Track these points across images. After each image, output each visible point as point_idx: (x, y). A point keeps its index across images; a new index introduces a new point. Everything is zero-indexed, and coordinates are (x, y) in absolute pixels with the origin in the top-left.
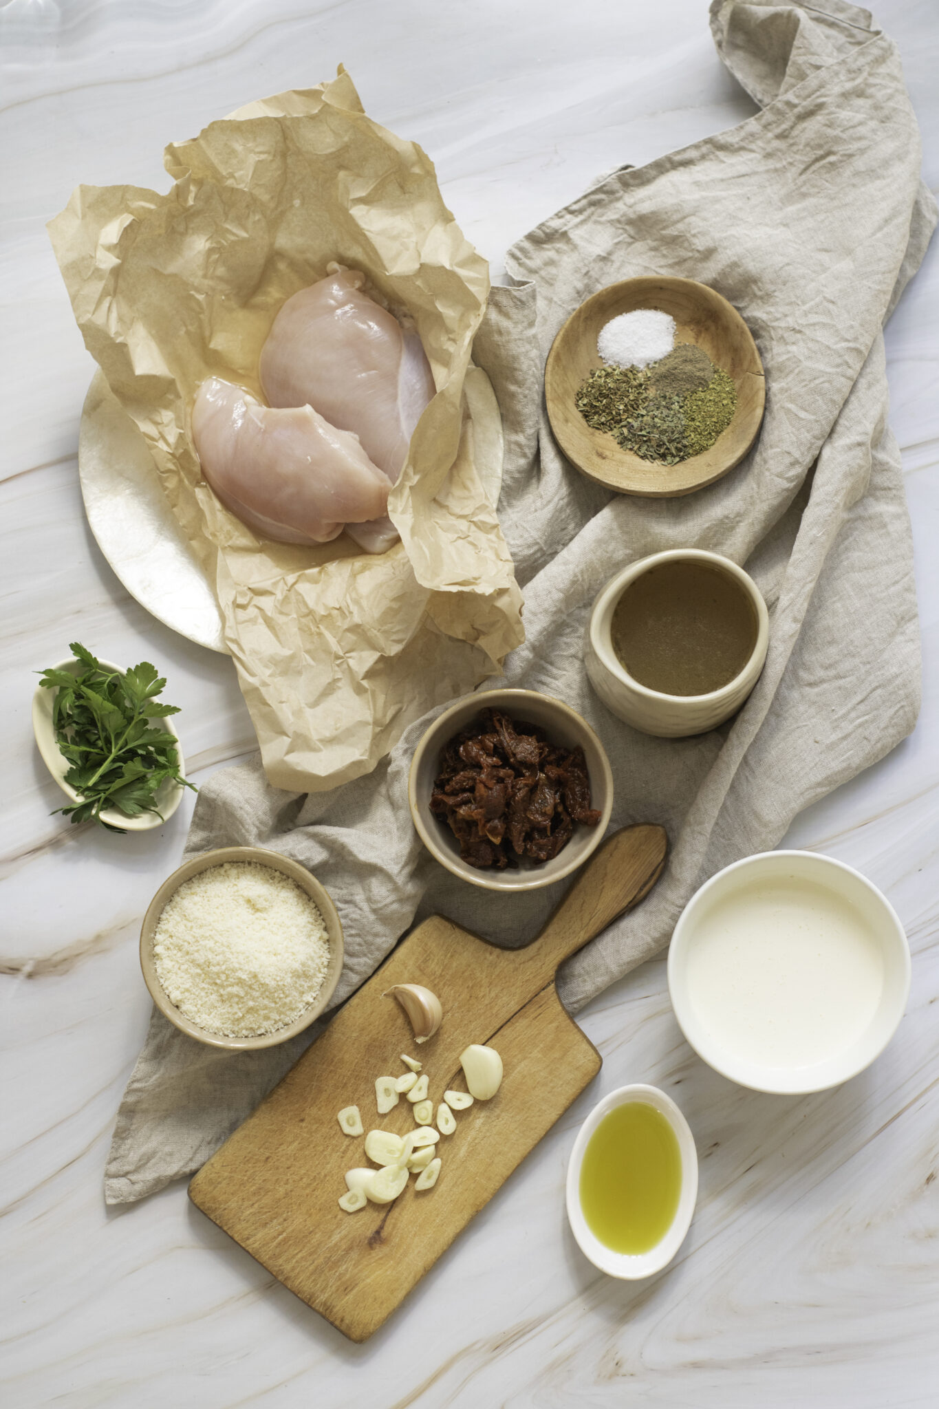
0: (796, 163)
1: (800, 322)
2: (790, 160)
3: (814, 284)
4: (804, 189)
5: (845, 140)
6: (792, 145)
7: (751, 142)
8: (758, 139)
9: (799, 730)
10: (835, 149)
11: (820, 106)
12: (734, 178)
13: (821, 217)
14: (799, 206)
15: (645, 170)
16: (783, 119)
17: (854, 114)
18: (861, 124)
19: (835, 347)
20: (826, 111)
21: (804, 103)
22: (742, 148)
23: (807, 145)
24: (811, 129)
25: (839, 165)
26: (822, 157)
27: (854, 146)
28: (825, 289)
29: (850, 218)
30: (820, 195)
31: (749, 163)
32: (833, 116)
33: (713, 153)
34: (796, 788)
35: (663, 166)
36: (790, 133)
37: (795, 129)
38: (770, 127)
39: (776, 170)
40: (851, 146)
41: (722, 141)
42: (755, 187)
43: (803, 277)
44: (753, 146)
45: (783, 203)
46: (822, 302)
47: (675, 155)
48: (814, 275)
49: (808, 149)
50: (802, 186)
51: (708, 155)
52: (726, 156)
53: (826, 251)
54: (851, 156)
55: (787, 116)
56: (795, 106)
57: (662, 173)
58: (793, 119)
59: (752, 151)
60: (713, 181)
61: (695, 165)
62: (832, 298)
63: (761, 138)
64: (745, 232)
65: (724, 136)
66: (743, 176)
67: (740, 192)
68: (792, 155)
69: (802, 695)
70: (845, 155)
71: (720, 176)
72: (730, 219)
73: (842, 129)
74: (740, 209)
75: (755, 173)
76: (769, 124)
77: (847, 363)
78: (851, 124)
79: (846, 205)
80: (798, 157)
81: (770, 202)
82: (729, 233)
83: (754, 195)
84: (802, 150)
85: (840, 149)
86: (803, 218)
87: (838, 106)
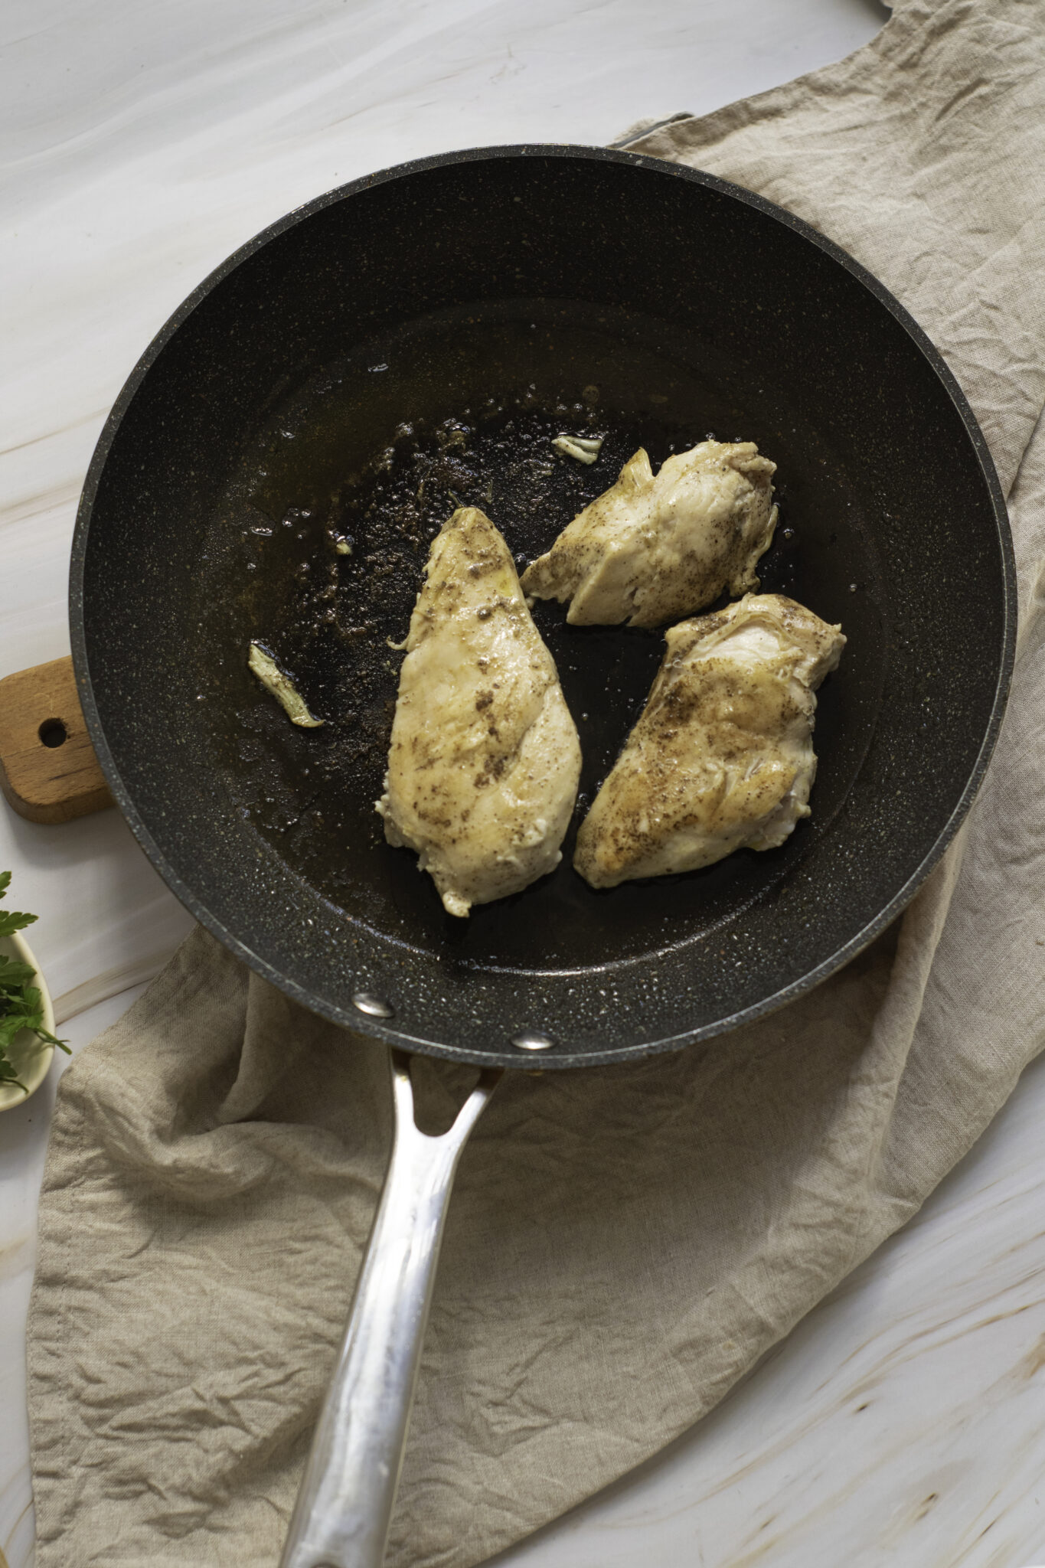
0: (930, 103)
1: (947, 338)
2: (922, 99)
3: (965, 284)
4: (943, 141)
5: (1001, 62)
6: (925, 76)
7: (865, 79)
8: (875, 73)
9: (1010, 930)
10: (987, 75)
11: (964, 13)
12: (842, 130)
13: (969, 181)
14: (939, 166)
15: (710, 121)
16: (909, 39)
17: (1013, 25)
18: (1023, 39)
19: (1002, 372)
20: (973, 20)
21: (940, 11)
22: (852, 90)
23: (945, 73)
24: (952, 49)
25: (994, 100)
26: (969, 89)
27: (1015, 71)
28: (982, 290)
29: (1013, 178)
30: (967, 147)
31: (864, 109)
32: (983, 26)
33: (811, 99)
34: (1019, 1017)
35: (736, 117)
36: (919, 59)
37: (926, 52)
38: (891, 54)
39: (903, 117)
40: (1009, 71)
41: (823, 81)
42: (873, 144)
43: (948, 273)
44: (868, 85)
45: (914, 164)
46: (978, 309)
47: (754, 101)
48: (965, 270)
49: (948, 79)
50: (940, 137)
51: (802, 102)
52: (828, 103)
53: (981, 231)
54: (1010, 85)
55: (915, 33)
56: (926, 17)
57: (735, 128)
58: (924, 37)
59: (867, 92)
60: (811, 135)
61: (784, 117)
62: (994, 302)
63: (880, 71)
64: (862, 203)
65: (825, 73)
66: (856, 127)
67: (852, 150)
68: (925, 91)
69: (1007, 878)
70: (1001, 84)
71: (821, 129)
72: (839, 185)
73: (996, 46)
74: (853, 173)
75: (872, 124)
76: (890, 50)
77: (1023, 394)
78: (1009, 38)
79: (1006, 157)
80: (933, 93)
81: (896, 164)
82: (838, 203)
83: (872, 154)
84: (939, 82)
85: (995, 75)
86: (946, 184)
87: (991, 12)
